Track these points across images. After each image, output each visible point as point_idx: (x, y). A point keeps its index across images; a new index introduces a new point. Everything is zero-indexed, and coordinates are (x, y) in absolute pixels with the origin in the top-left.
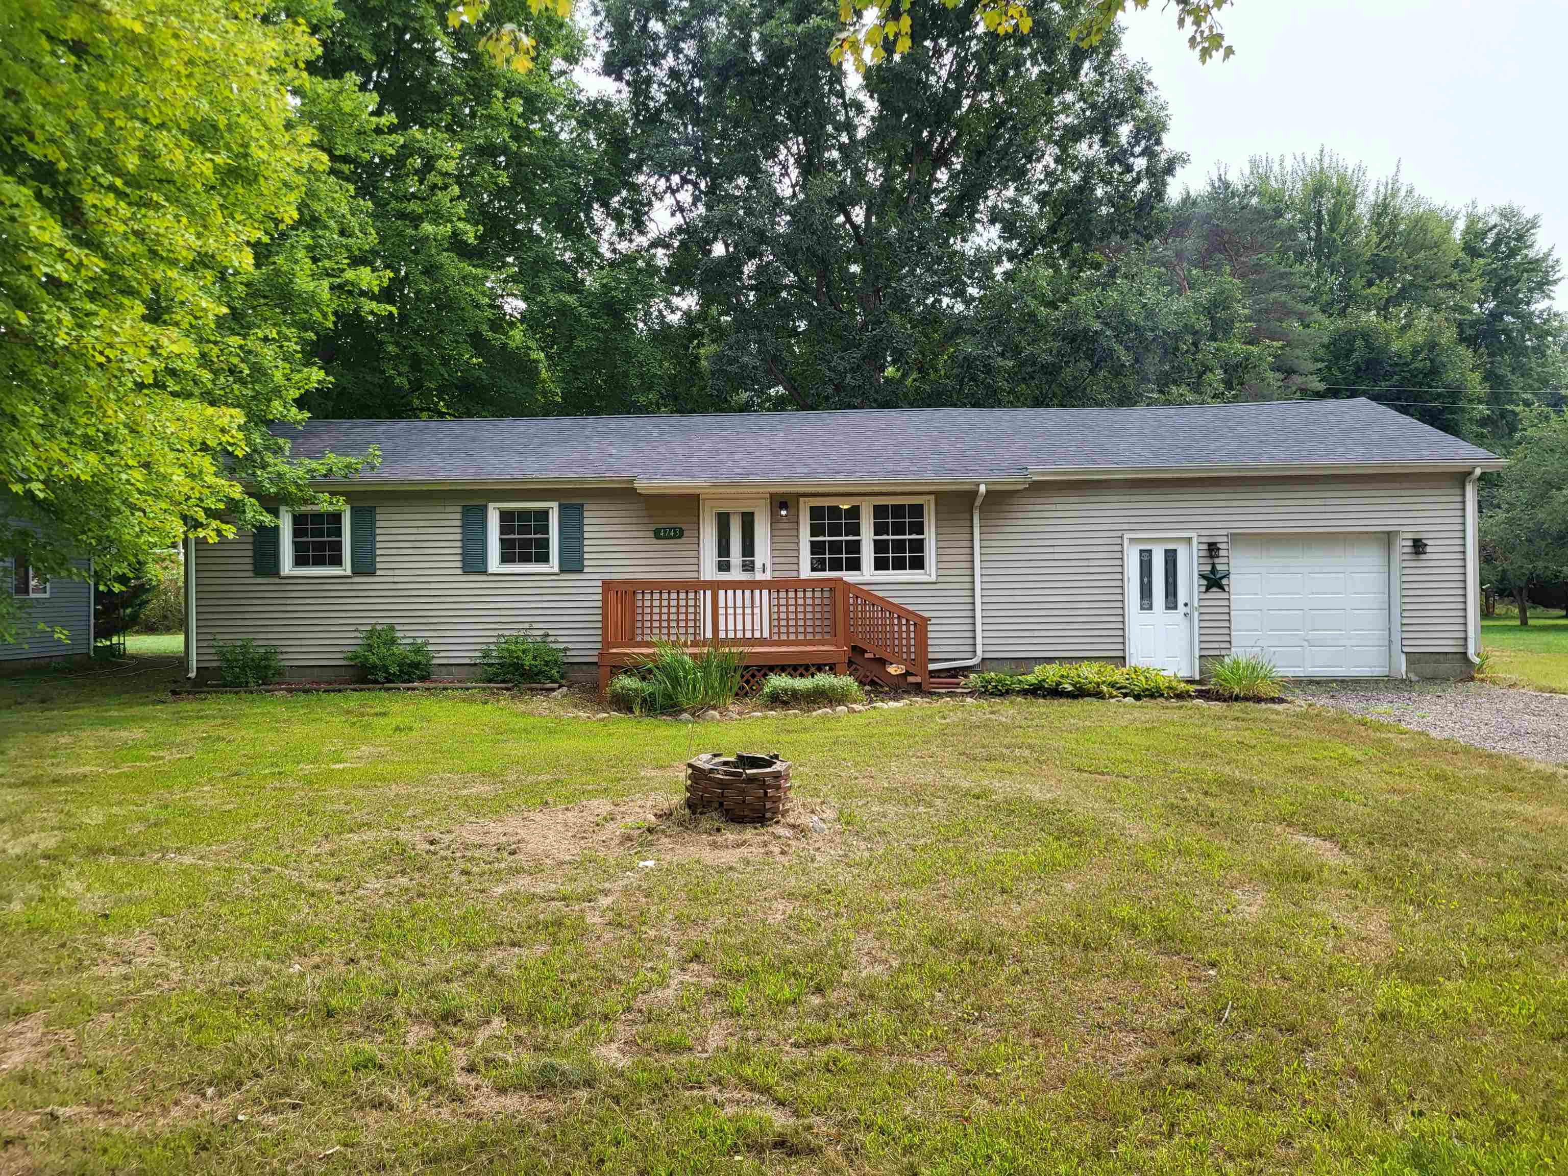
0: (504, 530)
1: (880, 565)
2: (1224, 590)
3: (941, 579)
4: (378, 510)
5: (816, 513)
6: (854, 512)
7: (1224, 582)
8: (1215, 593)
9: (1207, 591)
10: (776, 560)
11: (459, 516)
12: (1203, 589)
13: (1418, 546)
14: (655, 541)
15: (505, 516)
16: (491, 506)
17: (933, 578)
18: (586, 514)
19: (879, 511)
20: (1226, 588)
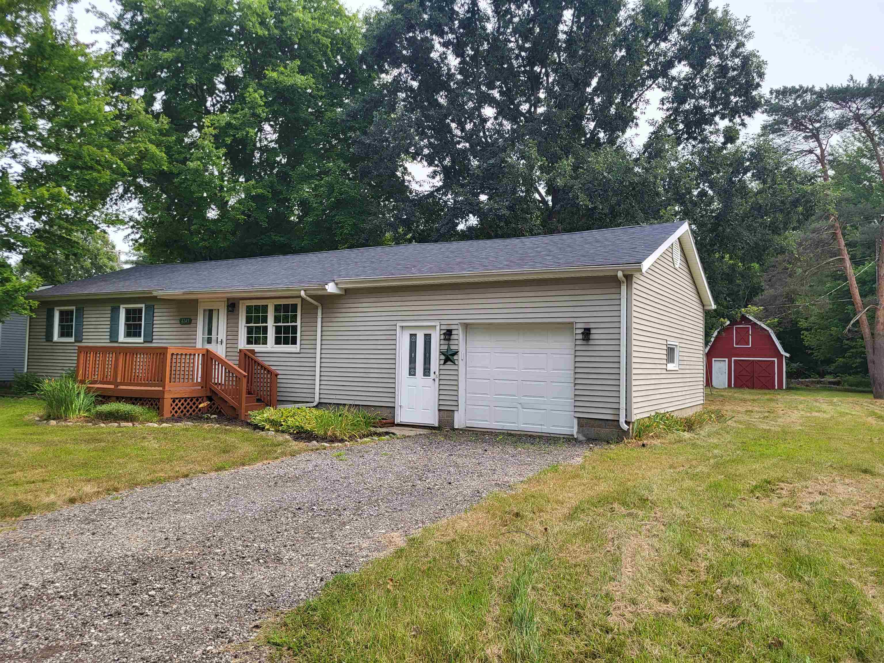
0: (127, 319)
1: (278, 341)
2: (455, 364)
3: (302, 351)
4: (85, 309)
5: (249, 309)
6: (265, 308)
7: (455, 357)
8: (449, 366)
9: (444, 364)
10: (229, 337)
11: (109, 312)
12: (442, 362)
13: (587, 333)
14: (180, 325)
15: (128, 311)
16: (122, 306)
17: (298, 350)
18: (156, 311)
19: (277, 308)
20: (456, 363)
